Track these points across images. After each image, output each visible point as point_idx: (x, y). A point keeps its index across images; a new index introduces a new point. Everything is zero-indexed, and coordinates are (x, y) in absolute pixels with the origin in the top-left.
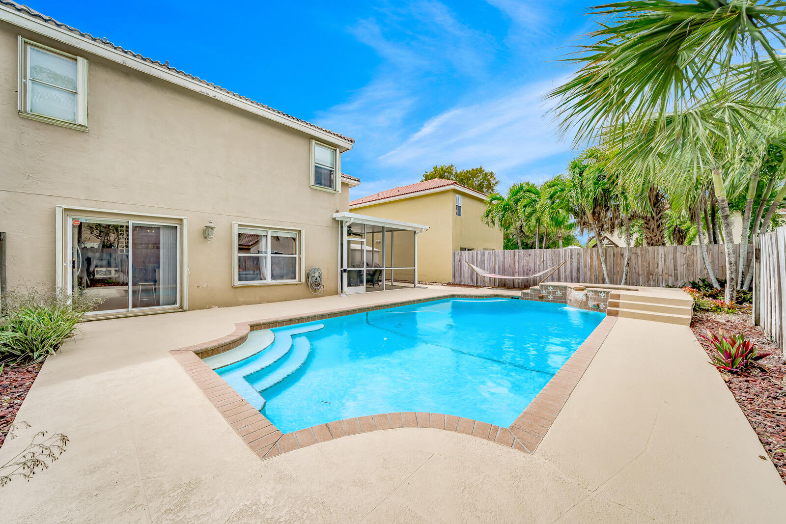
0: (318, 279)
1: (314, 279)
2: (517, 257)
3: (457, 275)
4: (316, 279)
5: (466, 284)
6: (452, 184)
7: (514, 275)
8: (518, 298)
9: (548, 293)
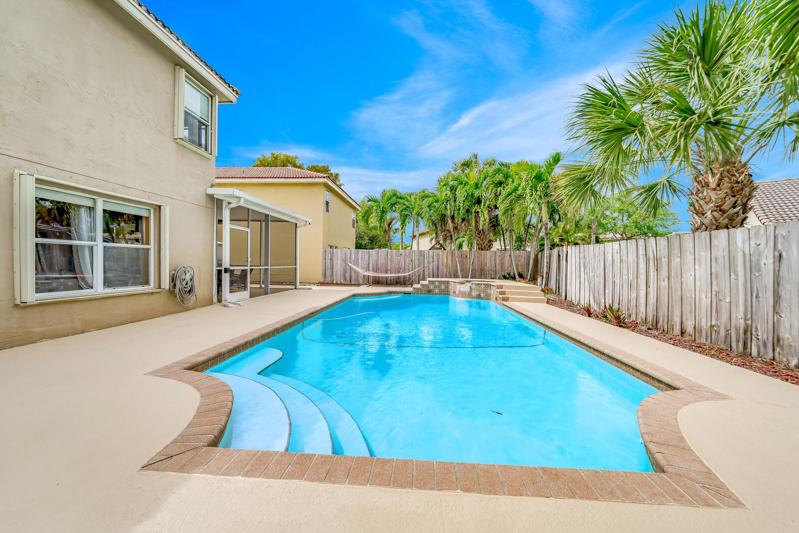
0: (189, 284)
1: (184, 283)
2: (389, 257)
3: (328, 273)
4: (187, 284)
5: (339, 282)
6: (324, 177)
7: (386, 273)
8: (410, 293)
9: (435, 287)
